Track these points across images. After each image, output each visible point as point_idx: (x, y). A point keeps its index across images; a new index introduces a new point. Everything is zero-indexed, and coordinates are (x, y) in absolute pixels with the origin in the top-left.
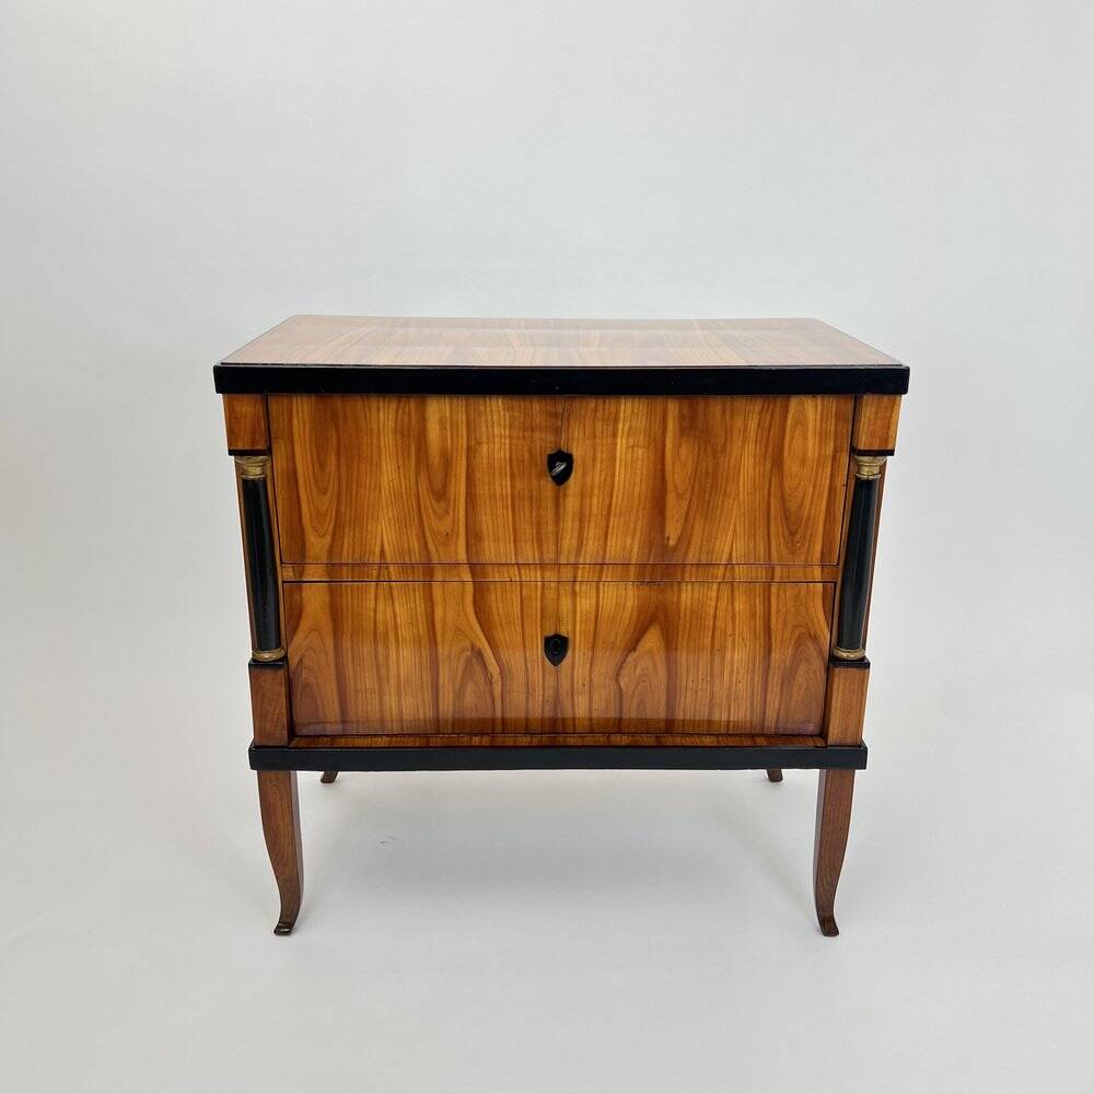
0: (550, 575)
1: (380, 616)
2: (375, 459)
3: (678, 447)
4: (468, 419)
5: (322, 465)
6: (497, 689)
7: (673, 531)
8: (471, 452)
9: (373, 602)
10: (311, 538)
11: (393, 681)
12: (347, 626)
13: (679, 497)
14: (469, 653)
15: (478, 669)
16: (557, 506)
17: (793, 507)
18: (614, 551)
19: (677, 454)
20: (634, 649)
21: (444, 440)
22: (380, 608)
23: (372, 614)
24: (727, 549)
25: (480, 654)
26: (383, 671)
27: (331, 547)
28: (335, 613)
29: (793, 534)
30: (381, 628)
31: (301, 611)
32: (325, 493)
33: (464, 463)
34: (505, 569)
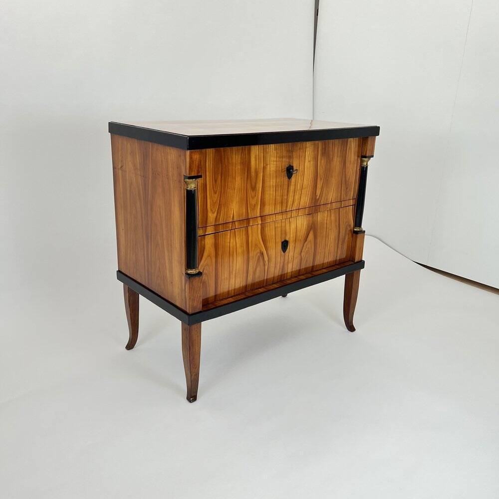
0: (284, 216)
1: (231, 245)
2: (234, 175)
3: (321, 160)
4: (264, 155)
5: (216, 181)
6: (266, 267)
7: (318, 193)
8: (264, 168)
9: (229, 239)
10: (210, 214)
11: (234, 273)
12: (220, 253)
13: (321, 179)
14: (259, 254)
15: (261, 260)
16: (288, 189)
17: (347, 179)
18: (302, 204)
19: (321, 163)
20: (306, 241)
21: (256, 165)
22: (232, 240)
23: (229, 244)
24: (331, 198)
25: (262, 254)
26: (231, 269)
27: (217, 217)
28: (216, 246)
29: (347, 189)
30: (231, 249)
31: (204, 248)
32: (216, 193)
33: (262, 174)
34: (271, 216)
